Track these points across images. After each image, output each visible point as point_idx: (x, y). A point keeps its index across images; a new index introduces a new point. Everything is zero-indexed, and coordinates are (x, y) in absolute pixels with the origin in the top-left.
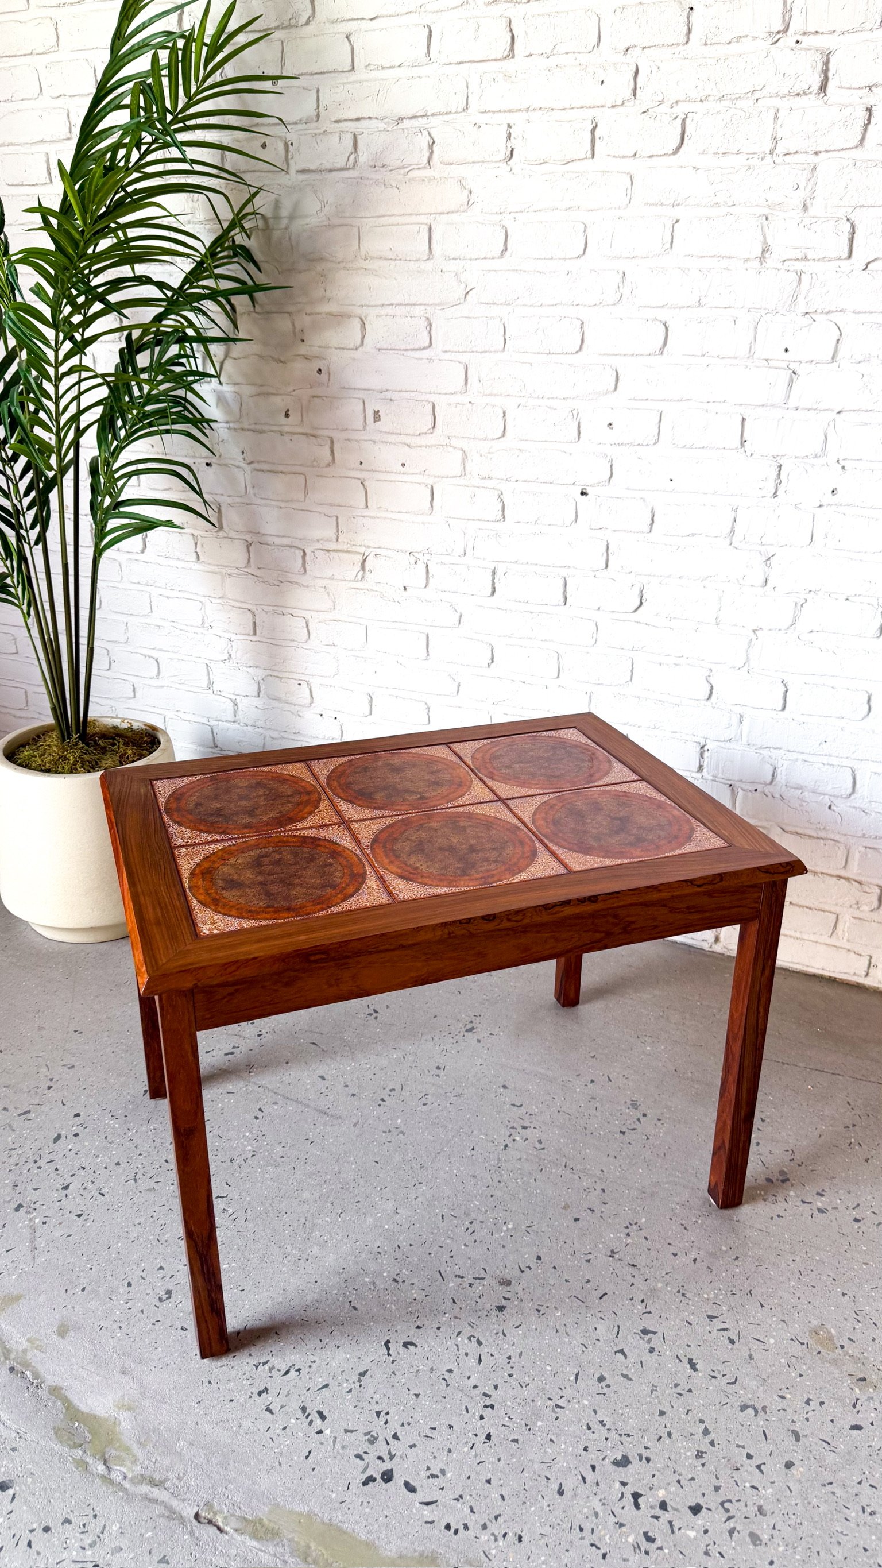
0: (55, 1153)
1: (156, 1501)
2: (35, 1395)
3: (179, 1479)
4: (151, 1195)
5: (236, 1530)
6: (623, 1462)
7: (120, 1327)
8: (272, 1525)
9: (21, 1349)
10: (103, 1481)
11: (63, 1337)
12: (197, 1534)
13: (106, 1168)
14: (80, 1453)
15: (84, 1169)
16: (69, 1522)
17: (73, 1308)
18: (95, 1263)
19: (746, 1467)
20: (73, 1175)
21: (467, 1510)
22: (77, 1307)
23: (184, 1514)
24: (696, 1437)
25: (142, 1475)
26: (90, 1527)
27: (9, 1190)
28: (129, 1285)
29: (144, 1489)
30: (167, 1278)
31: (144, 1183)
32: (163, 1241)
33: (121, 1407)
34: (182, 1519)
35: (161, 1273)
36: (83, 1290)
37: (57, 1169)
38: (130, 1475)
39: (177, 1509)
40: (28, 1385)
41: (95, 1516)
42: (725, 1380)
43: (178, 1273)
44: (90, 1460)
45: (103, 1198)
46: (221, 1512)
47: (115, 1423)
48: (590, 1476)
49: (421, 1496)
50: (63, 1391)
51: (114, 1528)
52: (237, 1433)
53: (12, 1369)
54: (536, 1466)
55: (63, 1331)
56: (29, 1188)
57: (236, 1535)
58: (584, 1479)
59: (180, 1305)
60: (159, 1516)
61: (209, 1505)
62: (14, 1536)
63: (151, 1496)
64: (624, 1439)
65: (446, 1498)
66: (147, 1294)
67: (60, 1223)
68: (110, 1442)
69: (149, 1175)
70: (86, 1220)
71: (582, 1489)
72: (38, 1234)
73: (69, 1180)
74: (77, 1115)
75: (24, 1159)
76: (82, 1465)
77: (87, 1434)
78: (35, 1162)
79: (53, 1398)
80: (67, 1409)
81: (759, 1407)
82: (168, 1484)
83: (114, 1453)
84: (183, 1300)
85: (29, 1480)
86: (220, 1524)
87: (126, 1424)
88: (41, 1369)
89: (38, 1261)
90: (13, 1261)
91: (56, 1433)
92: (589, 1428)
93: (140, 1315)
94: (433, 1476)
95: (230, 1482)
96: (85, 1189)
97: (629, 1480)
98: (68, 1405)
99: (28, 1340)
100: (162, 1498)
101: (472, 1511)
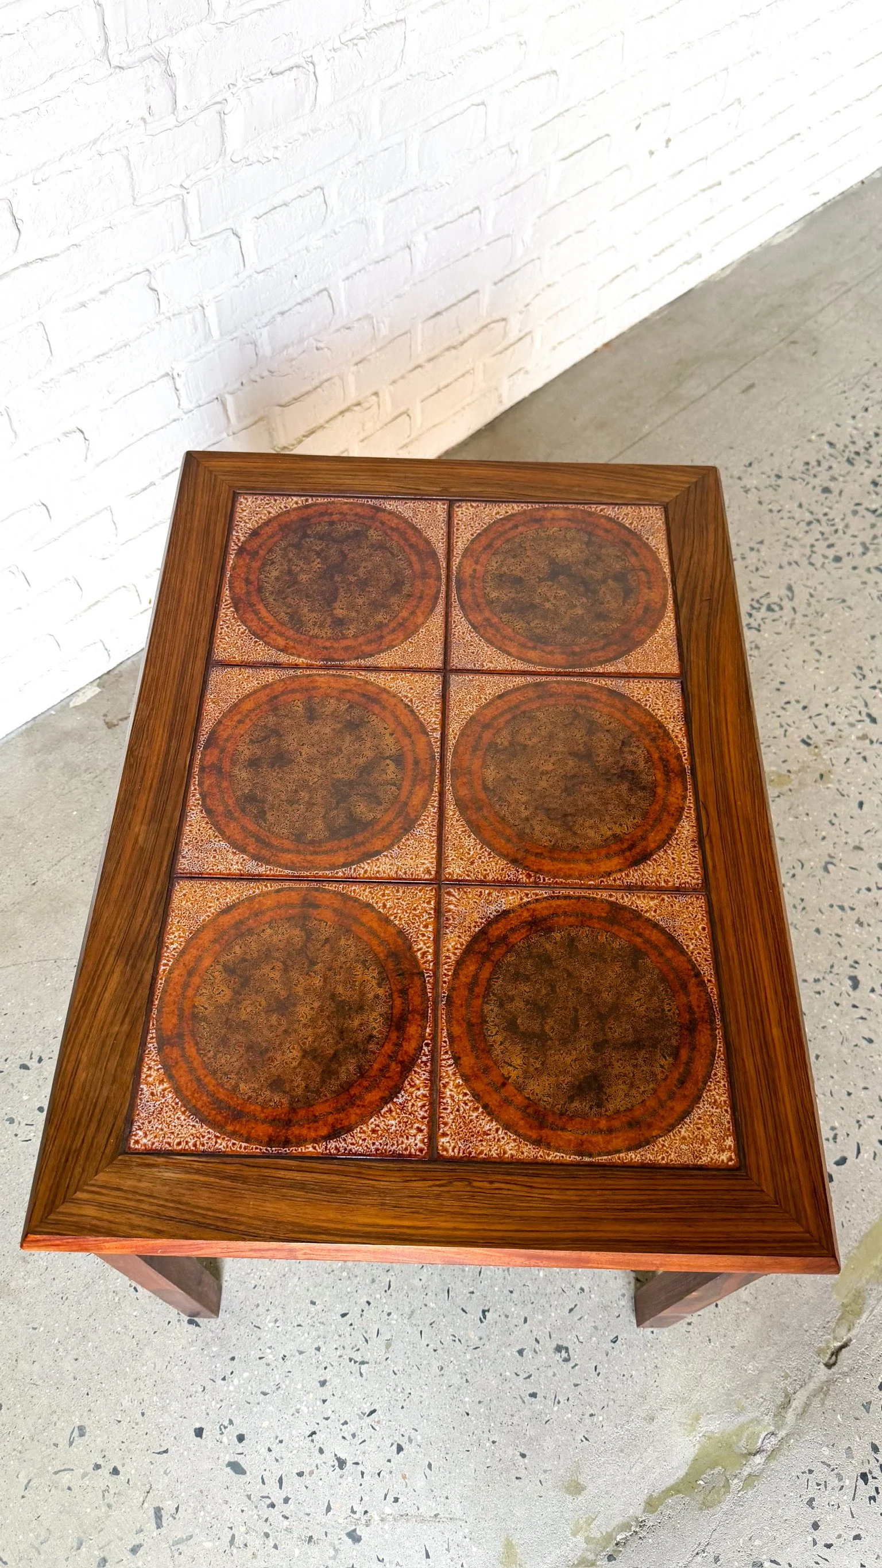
0: (266, 1475)
1: (806, 1406)
2: (652, 1529)
3: (786, 1377)
4: (397, 1345)
5: (849, 1330)
6: (855, 983)
7: (591, 1415)
8: (850, 1295)
9: (585, 1545)
10: (774, 1459)
11: (584, 1489)
12: (846, 1369)
13: (324, 1401)
14: (736, 1481)
15: (314, 1433)
16: (812, 1500)
17: (545, 1471)
18: (486, 1435)
19: (877, 896)
20: (321, 1451)
21: (870, 1121)
22: (546, 1466)
23: (824, 1378)
24: (844, 918)
25: (775, 1416)
26: (821, 1478)
27: (313, 1550)
28: (534, 1395)
29: (790, 1416)
30: (538, 1347)
31: (374, 1351)
32: (479, 1343)
33: (693, 1428)
34: (830, 1382)
35: (528, 1354)
36: (523, 1456)
37: (300, 1474)
38: (772, 1428)
39: (818, 1385)
40: (636, 1538)
41: (811, 1472)
42: (798, 870)
43: (535, 1333)
44: (747, 1471)
45: (379, 1412)
46: (828, 1341)
47: (710, 1438)
48: (861, 1012)
49: (851, 1155)
50: (655, 1495)
51: (826, 1453)
52: (753, 1308)
53: (611, 1558)
54: (845, 1050)
55: (576, 1488)
56: (324, 1519)
57: (854, 1332)
58: (862, 1018)
59: (581, 1338)
60: (823, 1404)
61: (819, 1352)
62: (817, 1563)
63: (800, 1410)
64: (835, 970)
65: (857, 1135)
66: (554, 1375)
67: (404, 1477)
68: (730, 1446)
69: (361, 1342)
70: (410, 1440)
71: (872, 1024)
72: (412, 1511)
73: (329, 1457)
74: (199, 1432)
75: (261, 1522)
76: (750, 1480)
77: (716, 1471)
78: (273, 1505)
79: (661, 1508)
80: (679, 1492)
81: (828, 859)
82: (790, 1390)
83: (743, 1443)
84: (574, 1333)
85: (757, 1543)
86: (839, 1344)
87: (714, 1426)
88: (619, 1520)
89: (459, 1514)
90: (448, 1550)
91: (708, 1507)
92: (819, 993)
93: (580, 1389)
94: (835, 1137)
95: (801, 1326)
96: (354, 1436)
97: (871, 985)
98: (675, 1489)
99: (574, 1534)
100: (804, 1399)
101: (872, 1117)
